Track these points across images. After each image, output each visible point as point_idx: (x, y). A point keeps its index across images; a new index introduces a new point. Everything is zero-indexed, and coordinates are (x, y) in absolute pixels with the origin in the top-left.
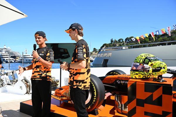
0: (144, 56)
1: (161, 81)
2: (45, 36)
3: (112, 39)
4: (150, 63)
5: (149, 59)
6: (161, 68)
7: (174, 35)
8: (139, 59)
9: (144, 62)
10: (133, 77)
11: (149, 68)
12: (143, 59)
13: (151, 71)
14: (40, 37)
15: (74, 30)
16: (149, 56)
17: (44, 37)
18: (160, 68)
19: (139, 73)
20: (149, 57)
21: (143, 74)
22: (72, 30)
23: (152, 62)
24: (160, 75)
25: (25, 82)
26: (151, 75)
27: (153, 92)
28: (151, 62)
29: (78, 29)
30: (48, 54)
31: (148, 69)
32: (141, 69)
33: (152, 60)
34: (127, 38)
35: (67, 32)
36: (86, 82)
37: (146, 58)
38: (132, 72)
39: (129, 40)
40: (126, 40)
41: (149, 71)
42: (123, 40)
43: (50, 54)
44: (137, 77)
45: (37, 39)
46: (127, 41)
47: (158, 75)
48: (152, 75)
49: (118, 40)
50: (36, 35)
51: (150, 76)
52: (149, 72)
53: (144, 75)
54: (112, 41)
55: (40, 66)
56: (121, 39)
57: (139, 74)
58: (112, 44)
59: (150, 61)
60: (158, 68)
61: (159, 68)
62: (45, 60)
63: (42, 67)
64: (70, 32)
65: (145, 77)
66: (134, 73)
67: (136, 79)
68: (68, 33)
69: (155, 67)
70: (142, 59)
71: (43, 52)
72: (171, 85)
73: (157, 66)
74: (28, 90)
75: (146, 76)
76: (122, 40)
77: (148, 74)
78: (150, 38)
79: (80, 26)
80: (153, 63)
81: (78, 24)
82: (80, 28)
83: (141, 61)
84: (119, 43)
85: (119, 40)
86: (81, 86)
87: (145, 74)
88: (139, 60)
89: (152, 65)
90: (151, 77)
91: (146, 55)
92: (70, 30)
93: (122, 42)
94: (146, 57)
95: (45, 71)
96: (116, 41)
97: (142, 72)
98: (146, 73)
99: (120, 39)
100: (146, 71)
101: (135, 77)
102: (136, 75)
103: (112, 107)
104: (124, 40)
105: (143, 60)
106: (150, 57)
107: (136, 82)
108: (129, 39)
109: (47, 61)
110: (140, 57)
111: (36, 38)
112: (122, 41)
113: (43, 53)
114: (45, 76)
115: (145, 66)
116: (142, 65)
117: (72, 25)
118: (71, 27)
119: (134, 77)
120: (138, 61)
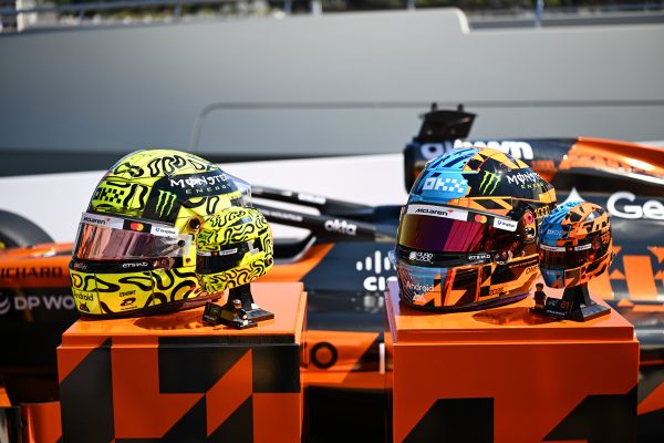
0: (147, 172)
1: (246, 323)
4: (185, 215)
5: (177, 190)
6: (242, 247)
8: (119, 190)
9: (150, 212)
10: (89, 304)
11: (181, 243)
12: (145, 189)
13: (194, 262)
16: (178, 172)
18: (235, 251)
19: (123, 281)
20: (177, 178)
21: (147, 283)
23: (196, 209)
24: (241, 287)
26: (191, 284)
27: (205, 391)
28: (189, 206)
31: (176, 253)
32: (135, 257)
33: (194, 195)
37: (163, 184)
38: (84, 275)
41: (179, 262)
44: (115, 302)
47: (231, 286)
48: (198, 286)
51: (188, 288)
52: (181, 270)
53: (156, 290)
57: (125, 288)
59: (184, 197)
60: (224, 248)
61: (232, 247)
65: (158, 301)
66: (91, 282)
67: (110, 315)
69: (212, 240)
70: (139, 190)
72: (291, 337)
73: (221, 238)
75: (167, 293)
77: (178, 280)
80: (202, 210)
83: (135, 203)
87: (159, 281)
88: (122, 198)
89: (194, 224)
90: (192, 295)
91: (160, 165)
94: (162, 174)
97: (141, 274)
98: (165, 279)
100: (164, 263)
101: (103, 305)
102: (104, 297)
105: (145, 198)
106: (186, 177)
107: (109, 340)
110: (128, 175)
115: (159, 234)
116: (140, 227)
119: (94, 307)
120: (114, 203)
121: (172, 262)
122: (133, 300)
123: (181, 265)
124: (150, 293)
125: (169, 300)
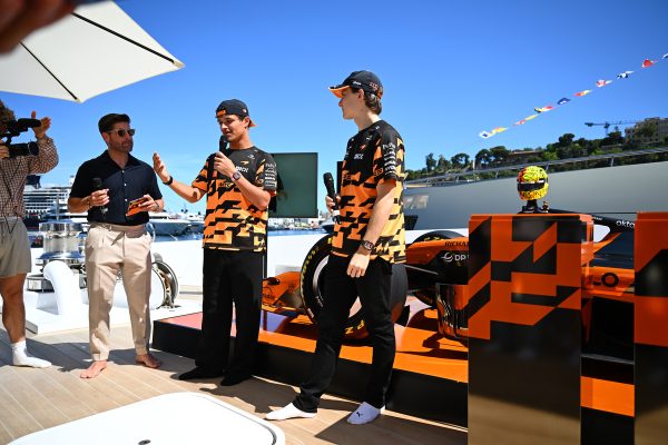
2: (247, 113)
3: (431, 155)
7: (645, 141)
14: (232, 117)
15: (355, 90)
17: (242, 116)
22: (350, 90)
25: (160, 271)
29: (368, 91)
30: (261, 169)
34: (484, 151)
35: (334, 92)
36: (397, 243)
39: (487, 159)
40: (479, 156)
42: (467, 157)
43: (265, 168)
45: (224, 126)
46: (483, 162)
49: (453, 160)
50: (219, 113)
54: (430, 162)
55: (237, 203)
56: (462, 155)
58: (429, 170)
62: (253, 182)
63: (243, 204)
64: (343, 95)
68: (338, 96)
71: (246, 163)
74: (169, 294)
76: (464, 159)
78: (560, 151)
79: (377, 82)
81: (371, 75)
82: (375, 88)
84: (454, 167)
85: (456, 159)
86: (387, 252)
92: (344, 90)
93: (466, 165)
95: (248, 220)
96: (446, 162)
99: (457, 156)
103: (430, 334)
104: (472, 158)
108: (489, 155)
109: (259, 186)
111: (221, 123)
112: (466, 161)
113: (246, 166)
114: (248, 235)
117: (353, 74)
118: (348, 82)
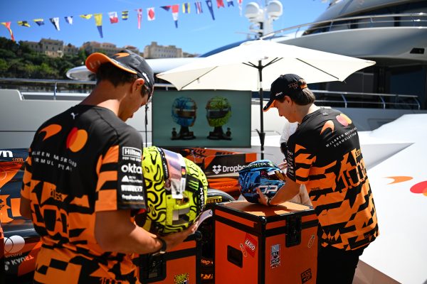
9: (190, 178)
31: (173, 191)
83: (192, 172)
121: (168, 189)
122: (149, 172)
123: (167, 194)
124: (152, 179)
125: (148, 190)
